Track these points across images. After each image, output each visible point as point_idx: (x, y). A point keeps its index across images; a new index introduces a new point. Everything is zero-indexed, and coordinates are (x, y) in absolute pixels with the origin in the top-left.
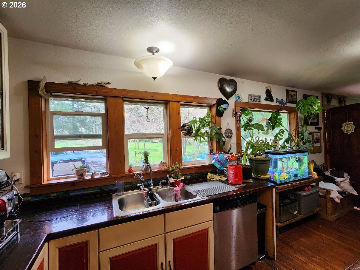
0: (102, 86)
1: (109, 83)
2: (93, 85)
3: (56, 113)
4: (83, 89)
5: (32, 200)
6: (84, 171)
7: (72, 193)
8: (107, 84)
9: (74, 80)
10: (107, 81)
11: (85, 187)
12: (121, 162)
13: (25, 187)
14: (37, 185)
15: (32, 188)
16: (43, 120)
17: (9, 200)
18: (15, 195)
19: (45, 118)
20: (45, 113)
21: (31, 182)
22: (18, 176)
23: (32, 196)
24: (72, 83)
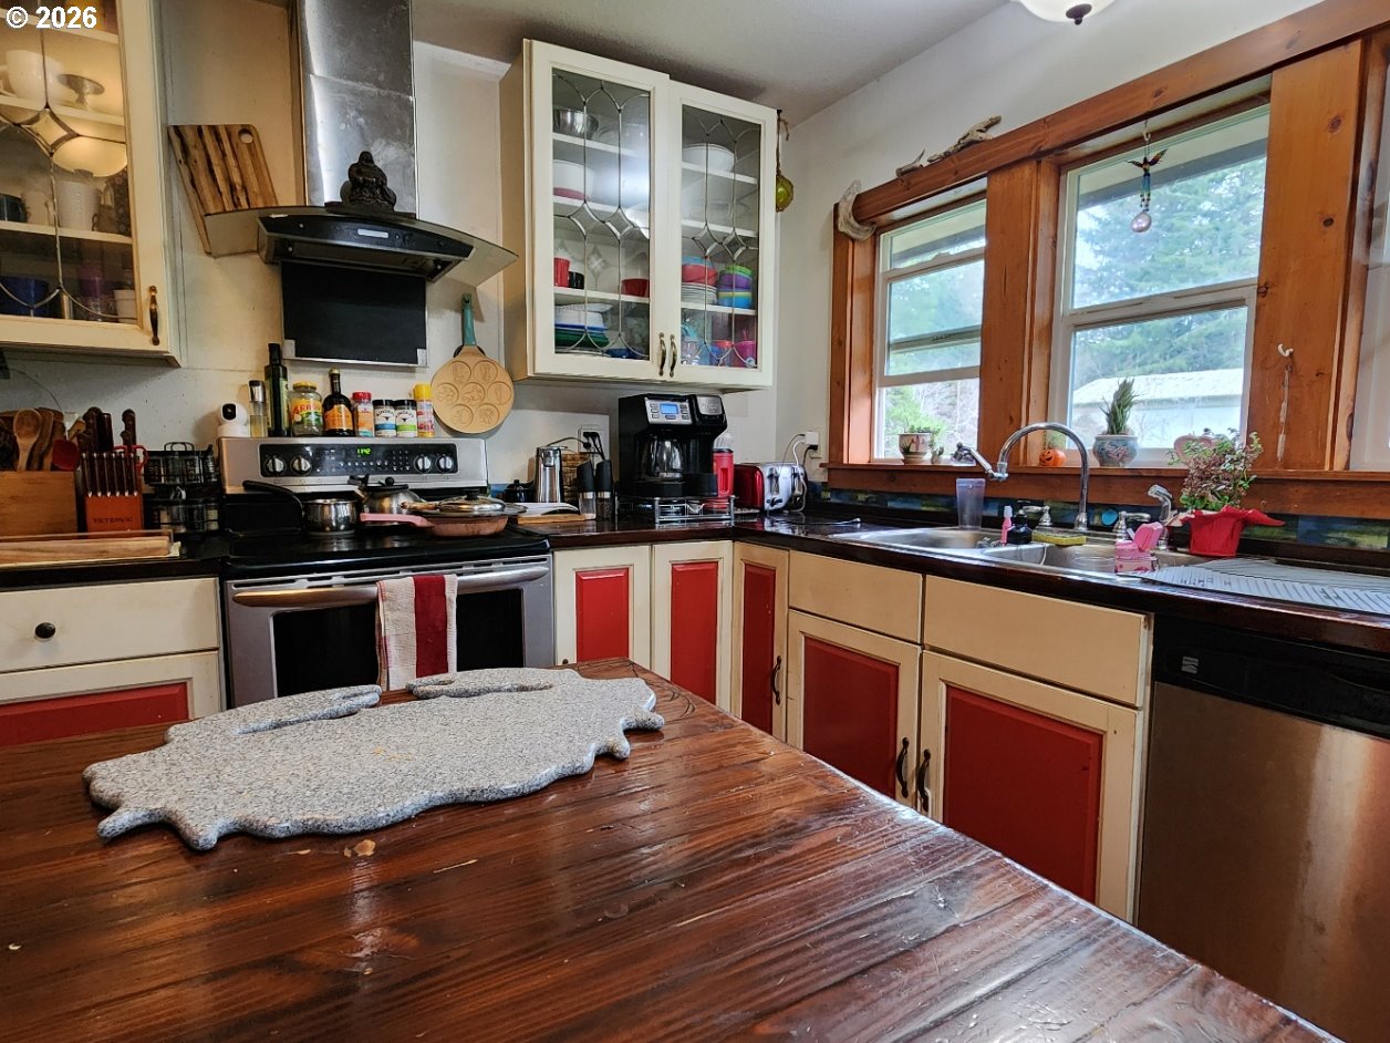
0: (972, 143)
1: (994, 122)
2: (947, 155)
3: (893, 275)
4: (928, 179)
5: (833, 500)
6: (913, 441)
7: (892, 500)
8: (988, 127)
9: (906, 162)
10: (985, 118)
11: (914, 490)
12: (1011, 419)
13: (822, 465)
14: (836, 465)
15: (830, 470)
16: (857, 304)
17: (771, 476)
18: (795, 475)
19: (868, 294)
20: (871, 280)
21: (830, 455)
22: (812, 439)
23: (832, 490)
24: (902, 173)
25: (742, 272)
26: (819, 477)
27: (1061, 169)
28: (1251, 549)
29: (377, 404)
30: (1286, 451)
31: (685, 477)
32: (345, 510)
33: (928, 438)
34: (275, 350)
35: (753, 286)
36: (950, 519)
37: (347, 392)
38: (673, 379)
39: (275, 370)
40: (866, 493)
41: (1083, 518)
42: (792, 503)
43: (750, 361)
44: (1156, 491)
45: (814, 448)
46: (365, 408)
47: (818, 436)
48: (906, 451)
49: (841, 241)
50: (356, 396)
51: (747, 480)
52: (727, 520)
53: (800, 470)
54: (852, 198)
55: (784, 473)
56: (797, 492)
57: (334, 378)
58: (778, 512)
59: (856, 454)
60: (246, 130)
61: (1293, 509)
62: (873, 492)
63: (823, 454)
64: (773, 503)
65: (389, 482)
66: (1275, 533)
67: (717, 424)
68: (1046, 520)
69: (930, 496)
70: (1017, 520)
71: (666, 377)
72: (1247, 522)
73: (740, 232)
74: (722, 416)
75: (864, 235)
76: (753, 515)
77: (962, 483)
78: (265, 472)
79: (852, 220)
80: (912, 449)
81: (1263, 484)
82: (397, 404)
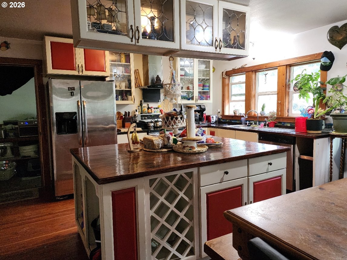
0: (243, 67)
2: (240, 68)
3: (232, 84)
4: (237, 71)
5: (223, 121)
6: (236, 111)
7: (233, 121)
9: (234, 68)
10: (245, 64)
11: (236, 119)
13: (221, 115)
14: (223, 115)
15: (222, 116)
16: (226, 88)
17: (212, 117)
18: (216, 117)
19: (228, 87)
20: (228, 84)
21: (222, 114)
22: (219, 111)
23: (223, 119)
24: (233, 69)
25: (207, 84)
26: (220, 117)
27: (256, 72)
28: (276, 126)
29: (154, 108)
30: (280, 114)
31: (199, 118)
32: (152, 124)
33: (238, 111)
34: (141, 101)
35: (209, 87)
36: (241, 124)
37: (150, 107)
38: (197, 103)
39: (141, 105)
40: (228, 120)
41: (258, 123)
42: (216, 122)
43: (209, 99)
44: (266, 119)
45: (219, 112)
46: (153, 109)
47: (220, 110)
48: (234, 113)
49: (223, 79)
50: (151, 107)
51: (208, 118)
52: (206, 125)
53: (217, 116)
54: (225, 72)
55: (215, 117)
56: (217, 120)
57: (148, 105)
58: (213, 123)
59: (227, 113)
60: (138, 70)
61: (281, 121)
62: (230, 120)
63: (221, 113)
64: (213, 122)
65: (158, 120)
66: (278, 124)
67: (204, 110)
68: (253, 123)
69: (238, 120)
70: (249, 124)
71: (196, 103)
72: (275, 123)
73: (207, 78)
74: (205, 109)
75: (227, 77)
76: (210, 124)
77: (242, 118)
78: (142, 119)
79: (225, 75)
80: (235, 113)
81: (277, 118)
82: (156, 108)
